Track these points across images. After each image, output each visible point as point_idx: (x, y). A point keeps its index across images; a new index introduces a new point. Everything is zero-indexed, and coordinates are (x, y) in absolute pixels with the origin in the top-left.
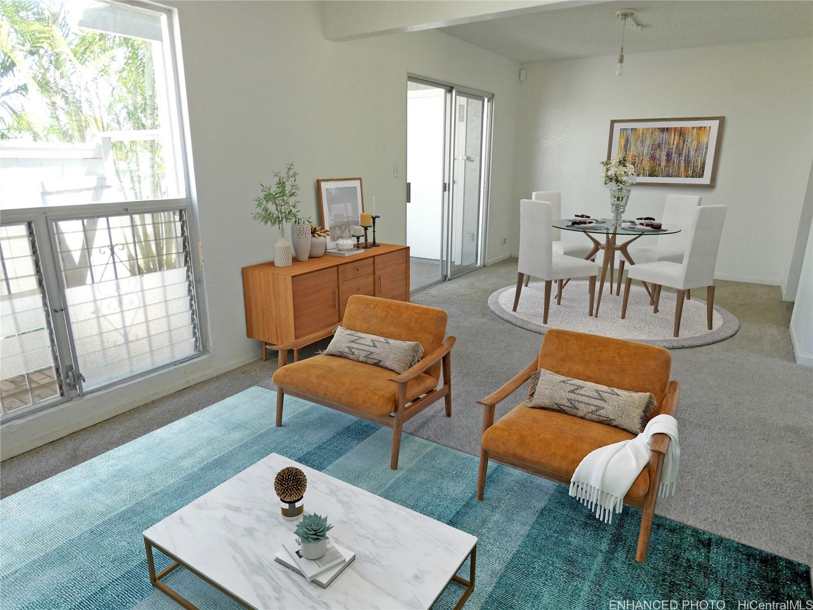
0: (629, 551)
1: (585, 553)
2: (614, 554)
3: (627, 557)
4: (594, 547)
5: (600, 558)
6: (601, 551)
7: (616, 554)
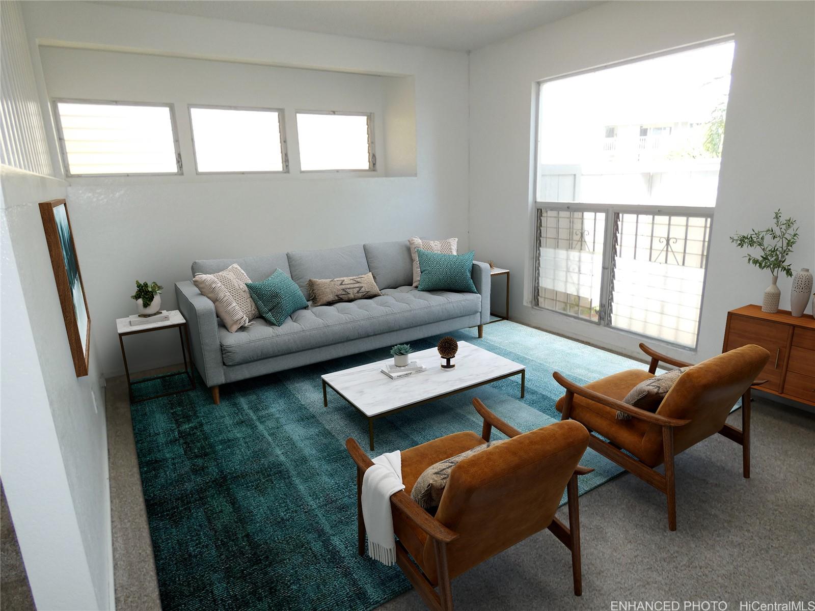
0: (315, 556)
1: (342, 522)
2: (323, 542)
3: (311, 549)
4: (342, 533)
5: (327, 529)
6: (334, 535)
7: (321, 543)
